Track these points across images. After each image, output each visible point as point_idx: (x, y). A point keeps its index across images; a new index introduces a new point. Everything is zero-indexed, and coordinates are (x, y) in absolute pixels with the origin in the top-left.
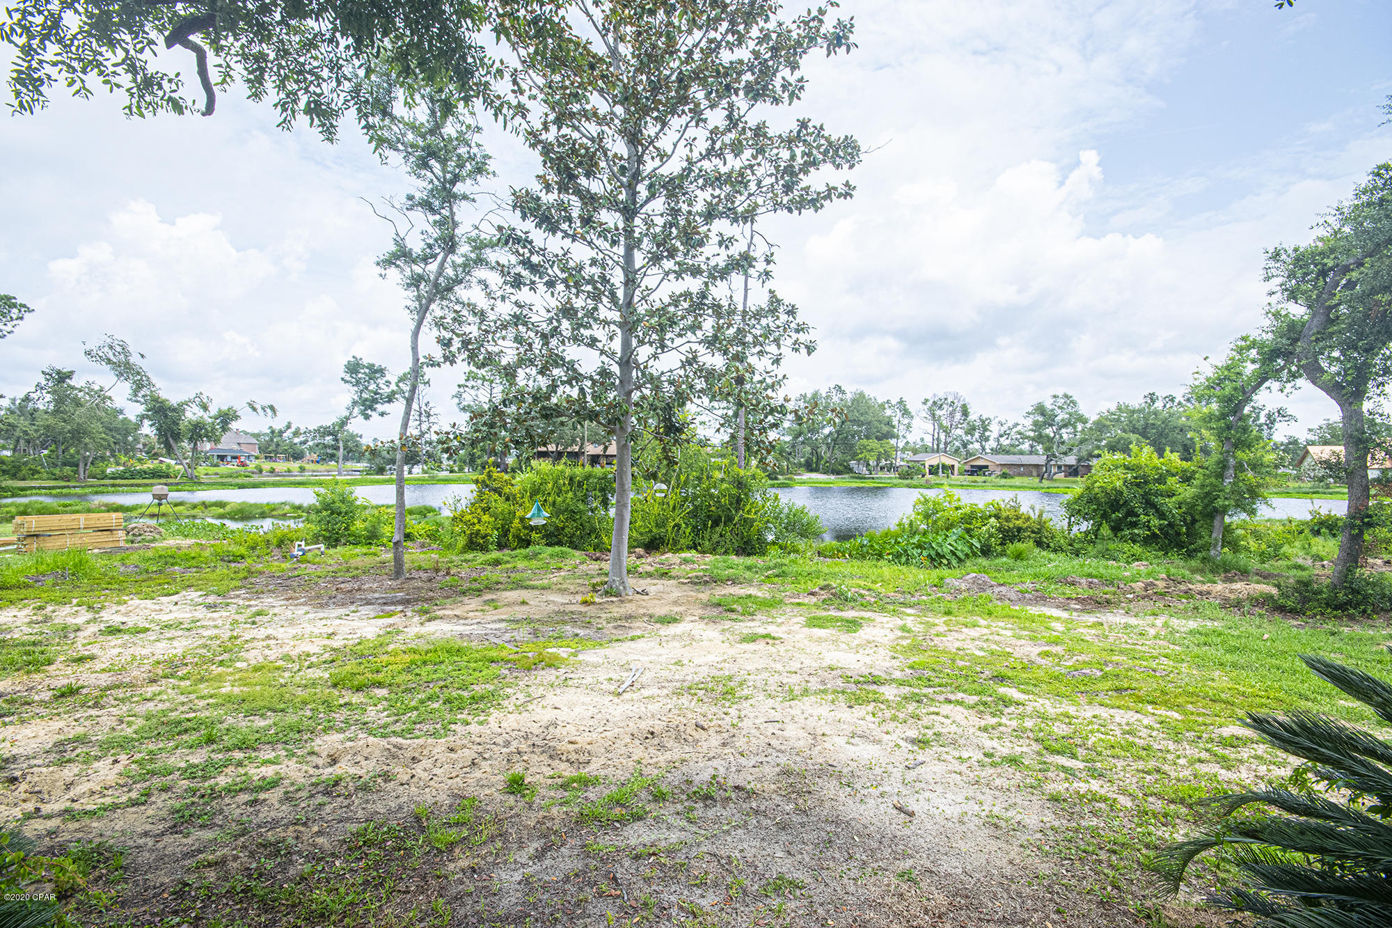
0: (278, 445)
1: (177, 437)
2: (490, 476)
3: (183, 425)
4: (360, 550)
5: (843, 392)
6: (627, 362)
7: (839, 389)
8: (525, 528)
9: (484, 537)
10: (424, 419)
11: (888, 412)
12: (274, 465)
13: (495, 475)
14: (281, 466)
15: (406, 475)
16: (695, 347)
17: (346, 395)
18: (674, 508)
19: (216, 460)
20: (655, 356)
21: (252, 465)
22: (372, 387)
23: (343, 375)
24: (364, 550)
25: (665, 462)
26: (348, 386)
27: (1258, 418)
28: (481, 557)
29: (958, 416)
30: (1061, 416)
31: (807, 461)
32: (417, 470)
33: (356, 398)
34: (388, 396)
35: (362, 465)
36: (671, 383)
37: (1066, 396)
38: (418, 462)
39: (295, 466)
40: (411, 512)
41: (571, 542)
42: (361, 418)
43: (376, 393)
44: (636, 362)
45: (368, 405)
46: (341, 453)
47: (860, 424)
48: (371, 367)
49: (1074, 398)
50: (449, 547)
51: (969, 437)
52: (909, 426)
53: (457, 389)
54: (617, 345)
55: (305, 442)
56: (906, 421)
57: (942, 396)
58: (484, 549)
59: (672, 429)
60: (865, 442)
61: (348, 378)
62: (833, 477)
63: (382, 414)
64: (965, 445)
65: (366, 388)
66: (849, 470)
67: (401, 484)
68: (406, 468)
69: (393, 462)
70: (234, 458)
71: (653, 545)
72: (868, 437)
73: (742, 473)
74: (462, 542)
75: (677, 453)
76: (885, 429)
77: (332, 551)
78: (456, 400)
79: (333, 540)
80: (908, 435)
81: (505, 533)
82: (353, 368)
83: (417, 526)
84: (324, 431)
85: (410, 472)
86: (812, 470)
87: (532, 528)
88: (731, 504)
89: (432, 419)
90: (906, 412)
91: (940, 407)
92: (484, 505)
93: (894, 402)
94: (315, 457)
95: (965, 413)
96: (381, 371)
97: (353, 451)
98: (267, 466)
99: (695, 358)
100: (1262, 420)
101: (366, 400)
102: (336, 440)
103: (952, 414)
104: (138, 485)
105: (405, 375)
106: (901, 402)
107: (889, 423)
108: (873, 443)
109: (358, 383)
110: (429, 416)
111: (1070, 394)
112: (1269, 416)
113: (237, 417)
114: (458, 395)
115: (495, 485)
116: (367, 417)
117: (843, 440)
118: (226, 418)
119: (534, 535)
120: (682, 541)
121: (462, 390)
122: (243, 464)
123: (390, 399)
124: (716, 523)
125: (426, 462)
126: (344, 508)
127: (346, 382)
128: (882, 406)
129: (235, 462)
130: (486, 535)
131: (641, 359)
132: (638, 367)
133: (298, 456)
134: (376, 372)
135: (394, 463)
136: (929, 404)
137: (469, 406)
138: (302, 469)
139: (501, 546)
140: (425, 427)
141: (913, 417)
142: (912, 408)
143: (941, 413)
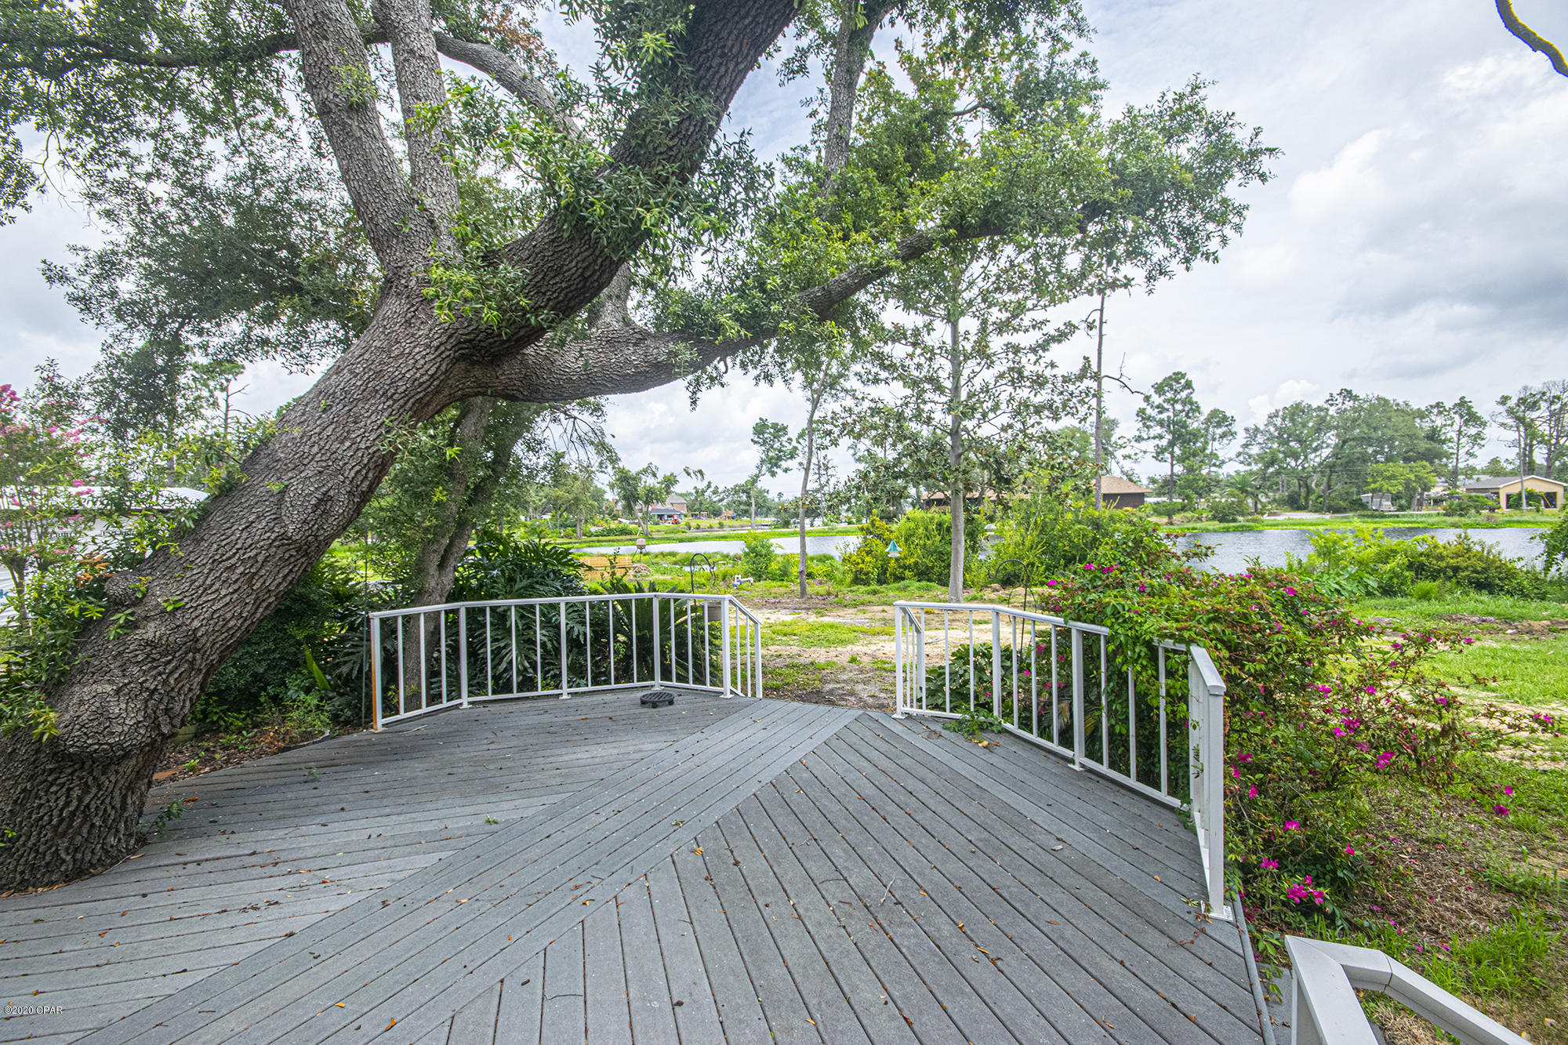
0: (701, 504)
1: (636, 499)
2: (873, 525)
3: (641, 491)
4: (775, 583)
5: (1355, 399)
7: (1348, 394)
8: (900, 567)
9: (867, 574)
10: (823, 472)
11: (1437, 421)
12: (699, 522)
13: (878, 523)
14: (705, 522)
15: (808, 528)
17: (754, 455)
19: (656, 519)
21: (683, 522)
22: (777, 445)
23: (752, 436)
24: (779, 583)
26: (757, 446)
28: (863, 588)
31: (1290, 497)
32: (818, 522)
33: (763, 456)
34: (791, 453)
35: (770, 520)
38: (819, 515)
39: (715, 522)
40: (812, 559)
41: (939, 580)
42: (768, 475)
43: (780, 451)
45: (772, 463)
46: (753, 508)
48: (774, 426)
50: (841, 582)
52: (1477, 438)
55: (721, 500)
56: (1473, 431)
57: (1536, 386)
58: (866, 583)
60: (1386, 466)
62: (1328, 516)
63: (786, 470)
65: (772, 447)
66: (1358, 506)
67: (803, 535)
68: (807, 521)
69: (796, 515)
70: (669, 516)
72: (1389, 460)
73: (1097, 514)
74: (849, 577)
76: (1423, 445)
77: (757, 584)
78: (852, 451)
79: (759, 578)
80: (1477, 451)
81: (885, 571)
82: (760, 428)
83: (817, 568)
84: (737, 490)
85: (812, 525)
86: (1295, 508)
87: (905, 567)
89: (830, 472)
90: (1471, 418)
91: (1534, 406)
92: (867, 549)
93: (1448, 405)
94: (731, 513)
96: (784, 429)
97: (764, 508)
98: (694, 523)
101: (772, 458)
102: (749, 497)
104: (613, 541)
105: (803, 430)
106: (1462, 403)
107: (1434, 437)
108: (1397, 468)
109: (764, 443)
110: (827, 468)
113: (676, 482)
115: (877, 532)
116: (773, 474)
117: (1345, 467)
118: (670, 481)
119: (907, 572)
122: (676, 522)
123: (792, 455)
125: (825, 515)
126: (764, 552)
127: (754, 442)
128: (1422, 414)
129: (671, 520)
130: (868, 573)
133: (716, 513)
134: (780, 430)
135: (797, 517)
136: (1512, 403)
138: (721, 526)
139: (880, 582)
140: (823, 480)
141: (1484, 424)
142: (1480, 409)
143: (1534, 415)
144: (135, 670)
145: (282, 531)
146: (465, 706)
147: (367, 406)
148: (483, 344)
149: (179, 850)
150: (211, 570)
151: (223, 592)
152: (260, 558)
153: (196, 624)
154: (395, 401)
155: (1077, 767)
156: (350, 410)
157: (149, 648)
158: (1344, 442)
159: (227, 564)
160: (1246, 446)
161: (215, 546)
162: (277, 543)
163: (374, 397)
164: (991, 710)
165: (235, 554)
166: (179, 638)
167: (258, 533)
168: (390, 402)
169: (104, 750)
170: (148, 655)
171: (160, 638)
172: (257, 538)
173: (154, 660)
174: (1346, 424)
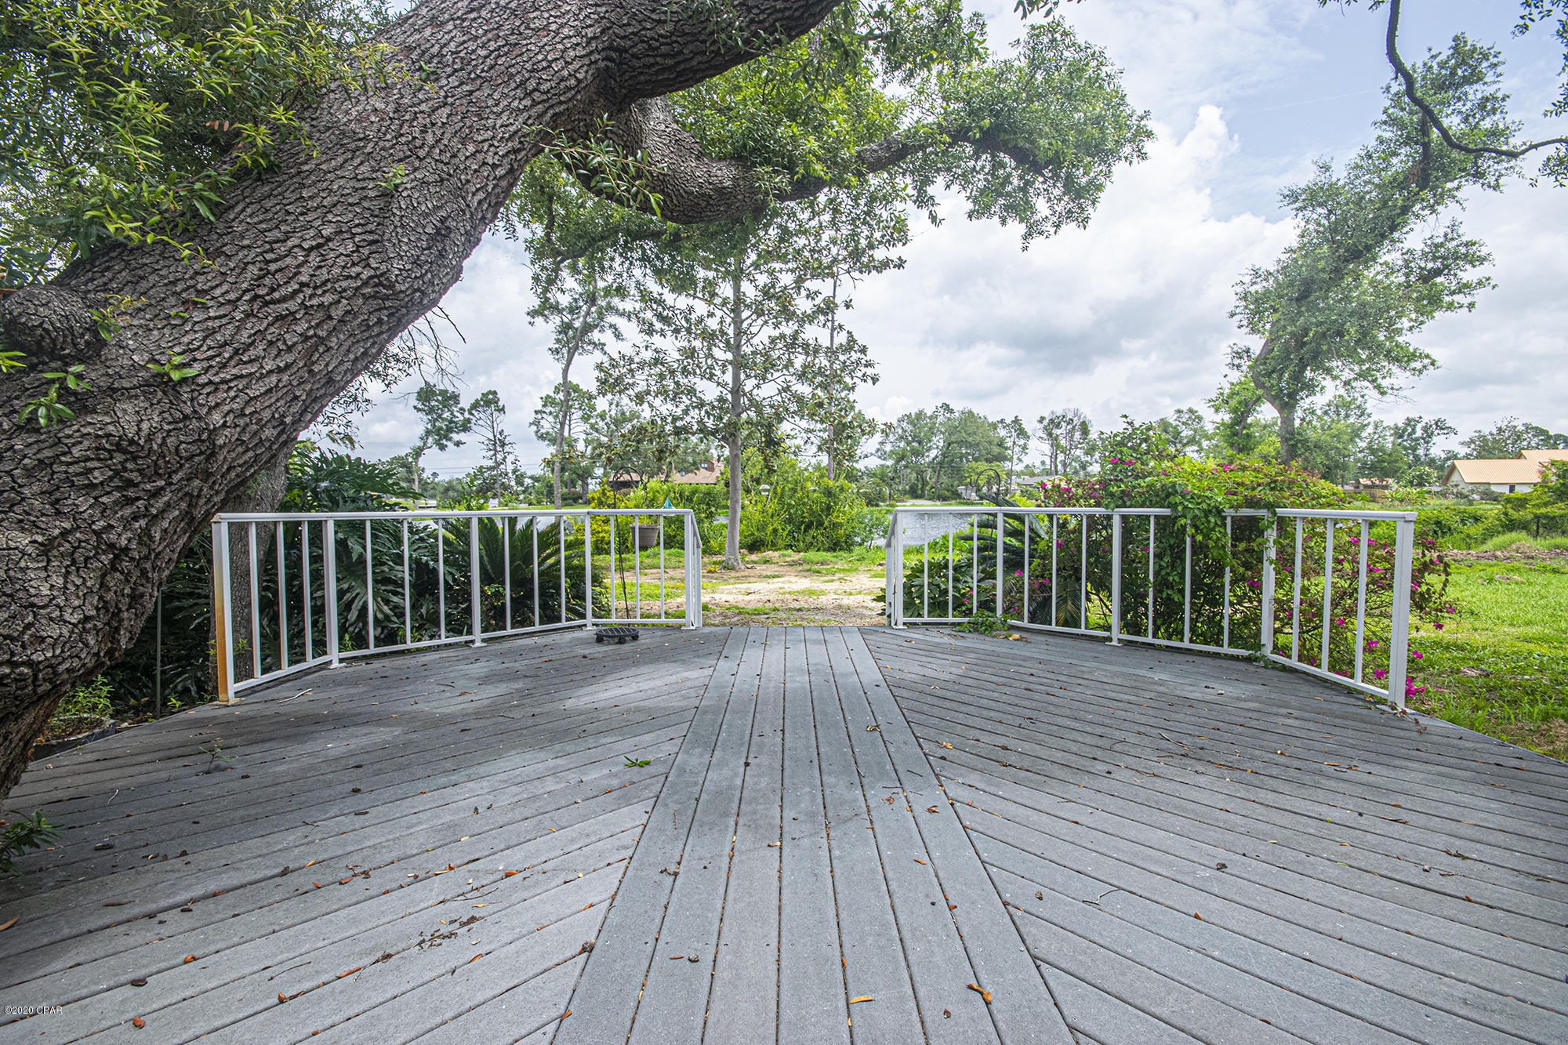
2: (604, 494)
5: (952, 411)
6: (737, 391)
7: (947, 407)
10: (498, 449)
11: (1002, 433)
16: (788, 378)
17: (419, 424)
18: (772, 516)
20: (758, 386)
22: (446, 415)
23: (416, 403)
25: (766, 470)
26: (421, 415)
27: (1413, 431)
29: (1077, 435)
30: (1186, 433)
31: (911, 487)
32: (494, 503)
33: (430, 427)
34: (463, 425)
36: (772, 407)
37: (1191, 411)
42: (435, 448)
43: (451, 422)
44: (743, 391)
45: (442, 434)
46: (417, 485)
47: (968, 445)
48: (444, 393)
49: (1200, 413)
51: (1088, 459)
52: (1024, 448)
53: (534, 415)
54: (728, 378)
56: (1022, 442)
57: (1059, 413)
59: (772, 443)
60: (974, 464)
61: (420, 406)
62: (939, 504)
63: (458, 444)
64: (1084, 467)
65: (440, 416)
66: (957, 496)
71: (754, 546)
72: (976, 460)
73: (831, 483)
75: (775, 464)
76: (996, 450)
78: (534, 428)
80: (1023, 457)
82: (426, 395)
86: (917, 497)
88: (822, 511)
89: (507, 449)
90: (1022, 433)
91: (1058, 426)
93: (1008, 421)
95: (1085, 431)
96: (455, 398)
99: (788, 387)
100: (1419, 433)
101: (440, 429)
102: (410, 472)
103: (1071, 433)
106: (1016, 421)
107: (1001, 444)
108: (982, 466)
109: (431, 411)
110: (503, 445)
111: (1195, 409)
112: (1425, 429)
114: (536, 423)
115: (609, 502)
116: (442, 448)
117: (949, 464)
120: (780, 542)
121: (539, 416)
123: (465, 427)
124: (809, 526)
125: (502, 495)
127: (419, 410)
128: (994, 426)
131: (747, 389)
132: (745, 394)
134: (450, 398)
136: (1046, 422)
137: (547, 433)
140: (500, 457)
141: (1028, 437)
142: (1028, 427)
143: (1059, 432)
144: (84, 503)
145: (383, 268)
146: (335, 664)
147: (496, 96)
148: (636, 63)
149: (110, 896)
150: (248, 315)
151: (269, 365)
152: (337, 313)
153: (217, 418)
154: (535, 103)
155: (1114, 643)
156: (471, 92)
157: (119, 457)
158: (949, 444)
159: (281, 308)
160: (882, 443)
161: (253, 270)
162: (367, 290)
163: (507, 83)
164: (993, 610)
165: (295, 293)
166: (182, 441)
167: (341, 261)
168: (527, 102)
169: (22, 678)
170: (117, 473)
171: (149, 439)
172: (336, 271)
173: (130, 483)
174: (952, 430)
